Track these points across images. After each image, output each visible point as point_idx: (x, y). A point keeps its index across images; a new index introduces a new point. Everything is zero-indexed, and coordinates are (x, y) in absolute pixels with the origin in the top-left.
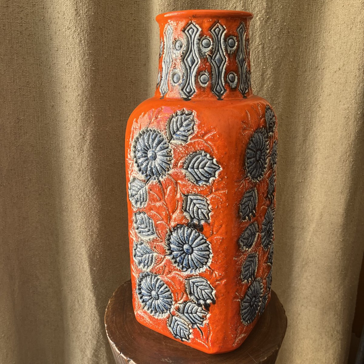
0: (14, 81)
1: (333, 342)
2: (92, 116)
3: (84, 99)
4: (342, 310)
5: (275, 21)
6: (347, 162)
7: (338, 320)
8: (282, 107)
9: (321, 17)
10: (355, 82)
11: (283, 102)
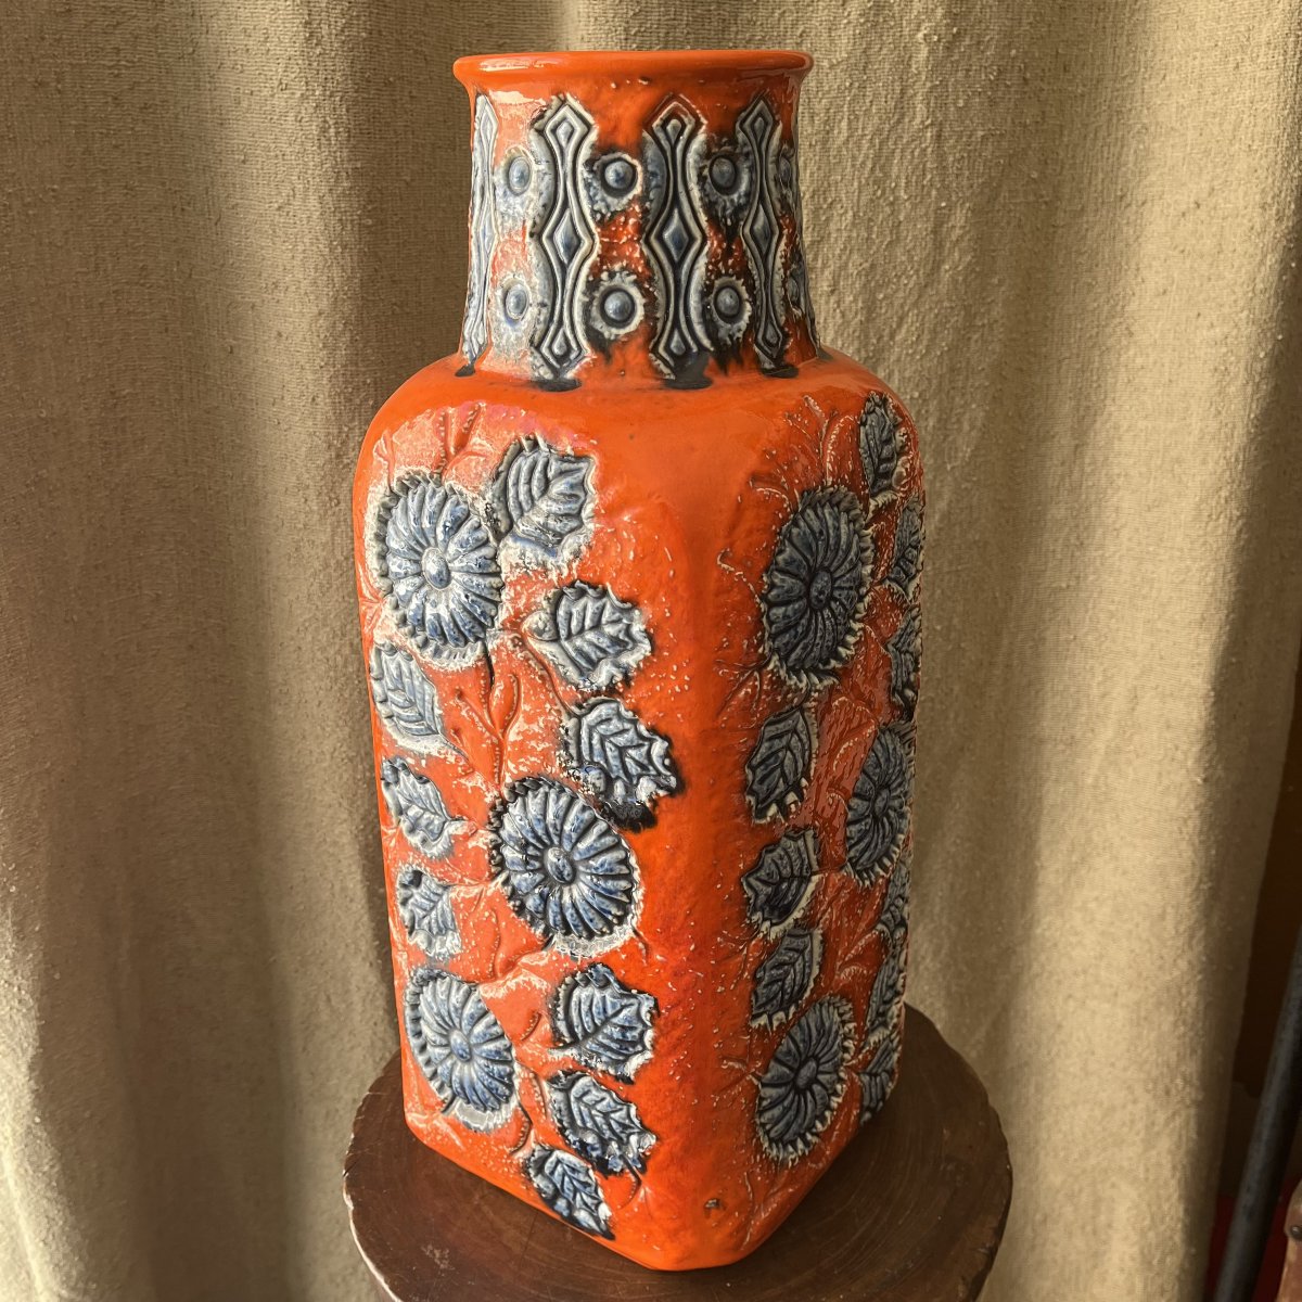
0: (97, 268)
1: (1170, 1112)
2: (364, 383)
3: (340, 327)
4: (1201, 1007)
5: (979, 43)
6: (1221, 520)
7: (1187, 1039)
8: (1001, 336)
9: (1135, 25)
10: (1251, 250)
11: (1004, 320)
